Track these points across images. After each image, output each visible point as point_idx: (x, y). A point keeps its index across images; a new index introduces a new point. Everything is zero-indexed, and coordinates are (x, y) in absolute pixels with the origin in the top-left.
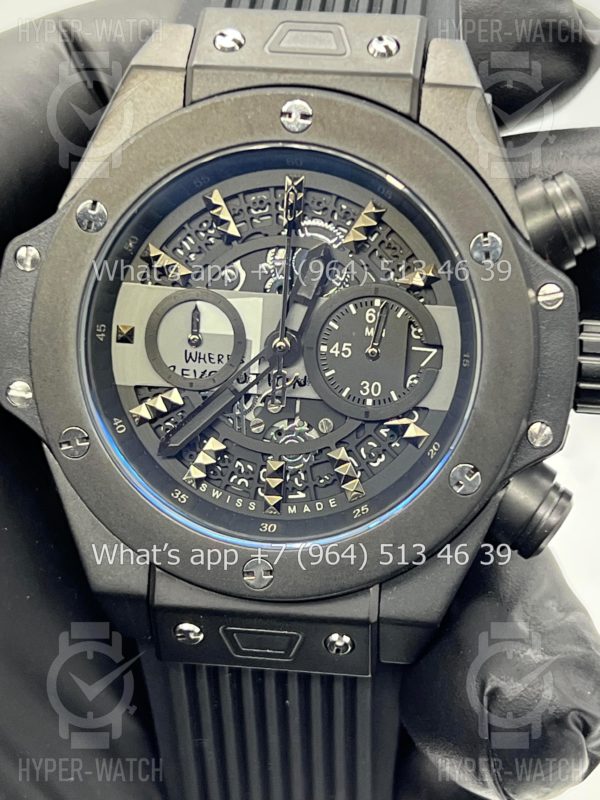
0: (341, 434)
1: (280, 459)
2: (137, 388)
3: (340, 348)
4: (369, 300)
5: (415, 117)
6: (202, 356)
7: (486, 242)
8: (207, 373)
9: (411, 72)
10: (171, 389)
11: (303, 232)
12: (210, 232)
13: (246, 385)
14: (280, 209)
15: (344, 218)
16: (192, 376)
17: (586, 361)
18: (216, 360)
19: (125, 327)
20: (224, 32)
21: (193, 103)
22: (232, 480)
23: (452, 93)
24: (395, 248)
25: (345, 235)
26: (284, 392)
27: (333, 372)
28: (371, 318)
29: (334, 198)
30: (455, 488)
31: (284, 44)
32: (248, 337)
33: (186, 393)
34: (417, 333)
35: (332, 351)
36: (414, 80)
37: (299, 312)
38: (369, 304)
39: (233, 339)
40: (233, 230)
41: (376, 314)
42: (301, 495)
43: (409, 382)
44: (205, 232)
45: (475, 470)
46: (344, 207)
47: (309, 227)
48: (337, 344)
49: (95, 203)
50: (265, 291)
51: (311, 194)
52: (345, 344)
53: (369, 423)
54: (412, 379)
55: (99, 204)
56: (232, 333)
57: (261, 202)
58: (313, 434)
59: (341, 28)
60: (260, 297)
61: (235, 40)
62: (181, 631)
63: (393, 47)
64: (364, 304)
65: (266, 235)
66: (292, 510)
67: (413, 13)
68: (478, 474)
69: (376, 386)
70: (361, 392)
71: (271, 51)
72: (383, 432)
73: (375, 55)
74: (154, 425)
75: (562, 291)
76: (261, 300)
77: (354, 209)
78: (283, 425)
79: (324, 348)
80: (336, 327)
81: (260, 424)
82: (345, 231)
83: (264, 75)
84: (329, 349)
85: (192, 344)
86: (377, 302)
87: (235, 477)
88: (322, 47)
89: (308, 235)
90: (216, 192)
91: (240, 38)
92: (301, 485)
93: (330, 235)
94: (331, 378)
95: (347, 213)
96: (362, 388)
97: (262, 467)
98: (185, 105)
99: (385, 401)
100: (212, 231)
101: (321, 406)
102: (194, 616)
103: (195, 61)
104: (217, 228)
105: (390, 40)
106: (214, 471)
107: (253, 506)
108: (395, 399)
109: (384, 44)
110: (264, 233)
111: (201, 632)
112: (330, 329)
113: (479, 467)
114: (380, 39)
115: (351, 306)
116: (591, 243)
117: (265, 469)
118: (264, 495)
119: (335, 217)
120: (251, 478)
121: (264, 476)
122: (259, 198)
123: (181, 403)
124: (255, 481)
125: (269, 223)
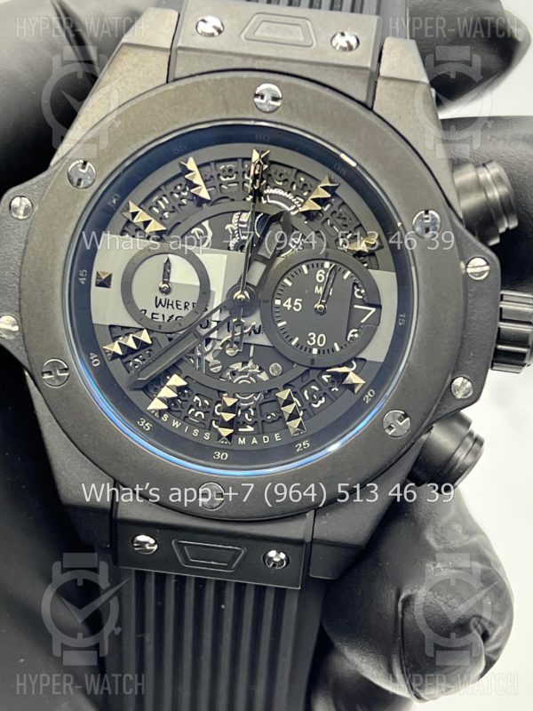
0: (288, 377)
1: (234, 397)
2: (111, 327)
3: (292, 303)
4: (319, 262)
5: (370, 106)
6: (170, 303)
7: (427, 219)
8: (174, 318)
9: (369, 65)
10: (141, 330)
11: (265, 199)
12: (183, 194)
13: (207, 330)
14: (246, 177)
15: (302, 189)
16: (161, 320)
17: (504, 326)
18: (182, 307)
19: (104, 273)
20: (206, 19)
21: (175, 80)
22: (190, 412)
23: (403, 87)
24: (344, 218)
25: (302, 204)
26: (241, 339)
27: (284, 323)
28: (320, 278)
29: (295, 171)
30: (387, 431)
31: (258, 34)
32: (212, 289)
33: (154, 335)
34: (359, 293)
35: (284, 305)
36: (372, 73)
37: (258, 269)
38: (320, 265)
39: (198, 289)
40: (204, 194)
41: (325, 275)
42: (250, 429)
43: (350, 335)
44: (179, 194)
45: (405, 416)
46: (302, 179)
47: (271, 195)
48: (289, 300)
49: (85, 163)
50: (229, 249)
51: (274, 167)
53: (314, 369)
54: (354, 333)
55: (88, 164)
56: (198, 284)
57: (230, 170)
58: (263, 376)
59: (309, 23)
60: (224, 254)
61: (215, 27)
62: (138, 542)
63: (353, 43)
64: (315, 266)
65: (233, 200)
66: (242, 441)
67: (370, 14)
68: (408, 419)
69: (322, 338)
70: (308, 342)
71: (246, 39)
72: (325, 377)
73: (337, 48)
74: (125, 360)
75: (488, 264)
76: (226, 256)
77: (312, 183)
78: (237, 366)
79: (278, 302)
80: (290, 284)
81: (219, 365)
82: (302, 201)
83: (240, 59)
84: (282, 303)
85: (162, 292)
86: (327, 265)
87: (193, 410)
88: (292, 38)
89: (269, 201)
90: (191, 160)
91: (219, 25)
92: (250, 420)
93: (289, 203)
94: (283, 328)
95: (305, 185)
96: (309, 338)
97: (218, 402)
98: (168, 82)
99: (328, 350)
100: (185, 193)
101: (272, 352)
102: (151, 529)
103: (179, 43)
104: (189, 190)
105: (351, 37)
106: (175, 404)
107: (207, 435)
108: (338, 349)
109: (346, 39)
110: (230, 198)
111: (156, 544)
112: (285, 285)
113: (409, 413)
114: (343, 35)
115: (304, 267)
116: (514, 224)
117: (220, 405)
118: (217, 427)
119: (294, 187)
120: (208, 412)
121: (219, 410)
122: (228, 166)
123: (150, 342)
124: (212, 415)
125: (235, 190)
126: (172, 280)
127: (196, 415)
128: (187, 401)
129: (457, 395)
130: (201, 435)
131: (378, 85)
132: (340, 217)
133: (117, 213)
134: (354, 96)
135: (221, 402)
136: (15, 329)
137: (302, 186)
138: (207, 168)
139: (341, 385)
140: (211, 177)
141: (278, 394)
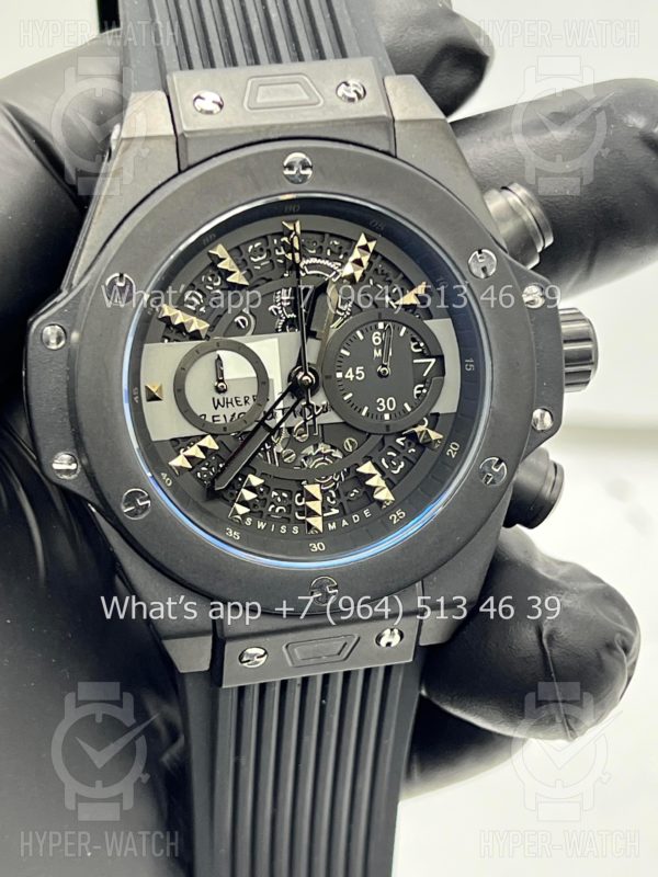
0: (366, 449)
1: (314, 482)
2: (173, 440)
3: (354, 373)
4: (373, 325)
5: (393, 153)
6: (229, 401)
7: (481, 258)
8: (236, 416)
9: (383, 113)
10: (203, 437)
11: (304, 271)
12: (215, 284)
14: (279, 253)
15: (338, 252)
16: (223, 421)
17: (569, 347)
18: (242, 402)
19: (153, 387)
20: (202, 96)
21: (189, 168)
22: (270, 509)
24: (387, 274)
25: (342, 268)
26: (314, 421)
27: (351, 395)
28: (377, 341)
29: (327, 236)
30: (485, 481)
31: (260, 100)
32: (270, 376)
33: (218, 439)
34: (416, 347)
35: (347, 376)
36: (387, 120)
37: (313, 347)
38: (374, 328)
39: (256, 380)
40: (237, 278)
41: (381, 336)
42: (335, 511)
43: (416, 392)
44: (212, 285)
45: (500, 462)
46: (336, 243)
47: (308, 266)
48: (350, 370)
49: (121, 276)
52: (358, 368)
53: (389, 433)
54: (418, 389)
55: (125, 275)
56: (254, 375)
57: (261, 249)
58: (337, 454)
59: (306, 78)
60: (273, 337)
61: (214, 102)
63: (361, 92)
64: (369, 329)
65: (270, 280)
66: (332, 527)
68: (503, 464)
69: (391, 401)
70: (379, 409)
71: (250, 108)
72: (399, 441)
74: (193, 472)
76: (276, 340)
77: (346, 244)
78: (310, 450)
79: (339, 375)
80: (347, 354)
81: (292, 453)
82: (340, 265)
84: (344, 375)
85: (219, 392)
86: (381, 325)
87: (273, 506)
88: (295, 98)
89: (308, 273)
90: (220, 247)
91: (219, 100)
92: (334, 502)
93: (329, 270)
94: (349, 400)
95: (340, 248)
96: (378, 405)
97: (298, 492)
98: (180, 172)
99: (399, 413)
100: (218, 284)
101: (344, 428)
102: (261, 640)
103: (184, 127)
104: (224, 280)
105: (356, 86)
106: (255, 505)
107: (296, 530)
108: (409, 409)
109: (352, 88)
110: (268, 277)
111: (266, 653)
112: (342, 356)
113: (503, 458)
114: (347, 84)
115: (359, 333)
116: (549, 241)
117: (299, 495)
118: (303, 518)
119: (329, 253)
120: (290, 506)
121: (300, 500)
122: (256, 245)
123: (217, 447)
124: (293, 508)
125: (269, 268)
126: (227, 377)
127: (277, 510)
128: (265, 499)
129: (539, 428)
130: (289, 530)
131: (397, 131)
132: (382, 274)
133: (154, 321)
134: (377, 146)
135: (302, 491)
136: (74, 466)
137: (336, 250)
138: (236, 253)
139: (418, 444)
140: (244, 260)
141: (359, 470)
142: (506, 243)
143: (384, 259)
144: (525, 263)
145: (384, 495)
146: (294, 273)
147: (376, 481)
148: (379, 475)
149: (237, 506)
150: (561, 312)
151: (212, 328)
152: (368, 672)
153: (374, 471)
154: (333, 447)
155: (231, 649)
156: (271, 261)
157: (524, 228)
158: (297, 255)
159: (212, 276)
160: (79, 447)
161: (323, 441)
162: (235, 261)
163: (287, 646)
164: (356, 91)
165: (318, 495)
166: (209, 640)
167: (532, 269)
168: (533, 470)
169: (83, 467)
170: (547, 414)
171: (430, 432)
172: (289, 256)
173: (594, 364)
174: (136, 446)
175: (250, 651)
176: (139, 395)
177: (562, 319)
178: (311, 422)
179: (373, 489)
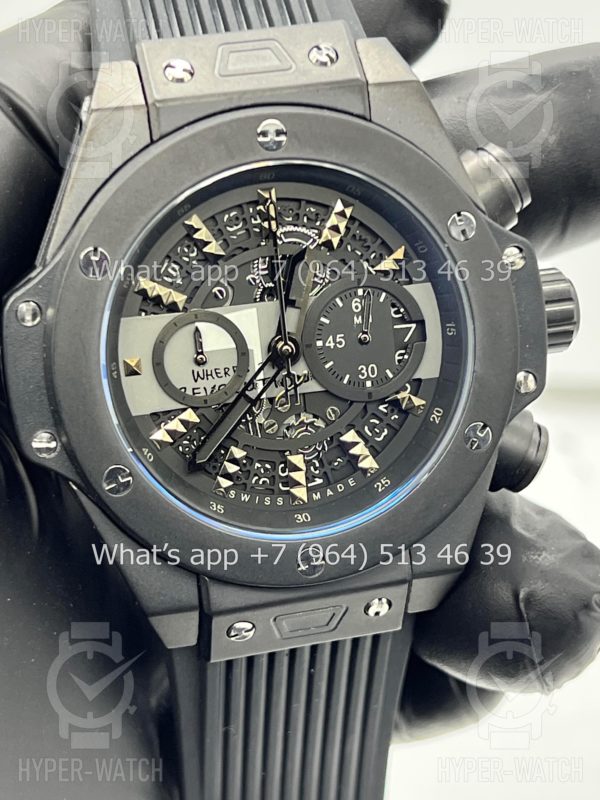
0: (348, 418)
1: (298, 453)
2: (153, 415)
3: (334, 341)
4: (352, 292)
5: (368, 118)
6: (209, 373)
7: (460, 220)
8: (217, 388)
9: (358, 76)
10: (184, 410)
11: (281, 239)
12: (191, 255)
14: (254, 222)
15: (315, 220)
16: (203, 393)
18: (223, 374)
19: (132, 360)
20: (172, 64)
21: (162, 138)
22: (253, 481)
24: (365, 239)
25: (319, 236)
26: (296, 391)
27: (331, 363)
28: (357, 307)
29: (303, 203)
31: (231, 68)
32: (249, 347)
33: (200, 411)
34: (396, 312)
35: (327, 345)
36: (361, 83)
37: (292, 317)
38: (353, 294)
39: (235, 351)
40: (214, 248)
41: (361, 303)
42: (319, 481)
43: (397, 358)
44: (188, 257)
45: (485, 427)
46: (312, 210)
47: (284, 233)
48: (331, 338)
49: (96, 250)
50: (255, 301)
52: (338, 336)
53: (369, 404)
54: (400, 355)
55: (100, 249)
56: (234, 346)
57: (235, 218)
58: (320, 423)
59: (276, 43)
60: (252, 307)
61: (185, 70)
63: (334, 56)
64: (348, 296)
65: (247, 249)
66: (317, 497)
68: (488, 428)
69: (372, 368)
70: (360, 376)
71: (221, 75)
72: (381, 408)
73: (314, 61)
74: (174, 446)
76: (255, 310)
77: (322, 211)
78: (292, 420)
79: (319, 343)
80: (327, 321)
81: (274, 424)
82: (318, 232)
84: (324, 343)
85: (198, 364)
86: (360, 292)
87: (256, 478)
88: (267, 64)
89: (286, 241)
90: (195, 217)
91: (189, 68)
92: (317, 472)
93: (306, 237)
94: (331, 369)
95: (317, 215)
96: (360, 372)
97: (281, 463)
98: (153, 142)
99: (382, 380)
100: (194, 254)
101: (326, 397)
102: (248, 614)
103: (155, 95)
104: (200, 250)
105: (328, 49)
106: (238, 477)
107: (280, 500)
108: (391, 376)
109: (325, 52)
110: (244, 247)
111: (254, 626)
112: (322, 324)
113: (488, 423)
114: (319, 48)
115: (338, 300)
116: (528, 202)
117: (283, 465)
118: (288, 489)
119: (305, 220)
120: (273, 476)
121: (283, 471)
122: (232, 215)
123: (198, 420)
124: (277, 478)
125: (245, 237)
126: (206, 349)
127: (261, 482)
128: (249, 471)
129: (523, 391)
130: (273, 502)
131: (371, 94)
132: (360, 239)
133: (130, 293)
134: (351, 110)
135: (286, 462)
136: (53, 444)
137: (313, 217)
138: (211, 222)
139: (401, 411)
140: (219, 230)
141: (342, 438)
142: (485, 205)
143: (361, 224)
144: (504, 224)
145: (369, 463)
146: (271, 241)
147: (360, 449)
148: (362, 443)
149: (220, 479)
150: (541, 273)
151: (189, 300)
152: (356, 642)
153: (358, 439)
154: (315, 416)
155: (218, 624)
156: (247, 230)
157: (502, 189)
158: (273, 223)
159: (188, 247)
160: (58, 426)
161: (305, 411)
162: (211, 230)
163: (275, 620)
164: (328, 55)
165: (302, 466)
166: (195, 615)
167: (511, 230)
168: (518, 431)
169: (63, 445)
170: (531, 377)
171: (412, 397)
172: (266, 224)
173: (576, 323)
174: (115, 421)
175: (238, 625)
176: (118, 370)
177: (543, 279)
178: (292, 392)
179: (356, 458)
